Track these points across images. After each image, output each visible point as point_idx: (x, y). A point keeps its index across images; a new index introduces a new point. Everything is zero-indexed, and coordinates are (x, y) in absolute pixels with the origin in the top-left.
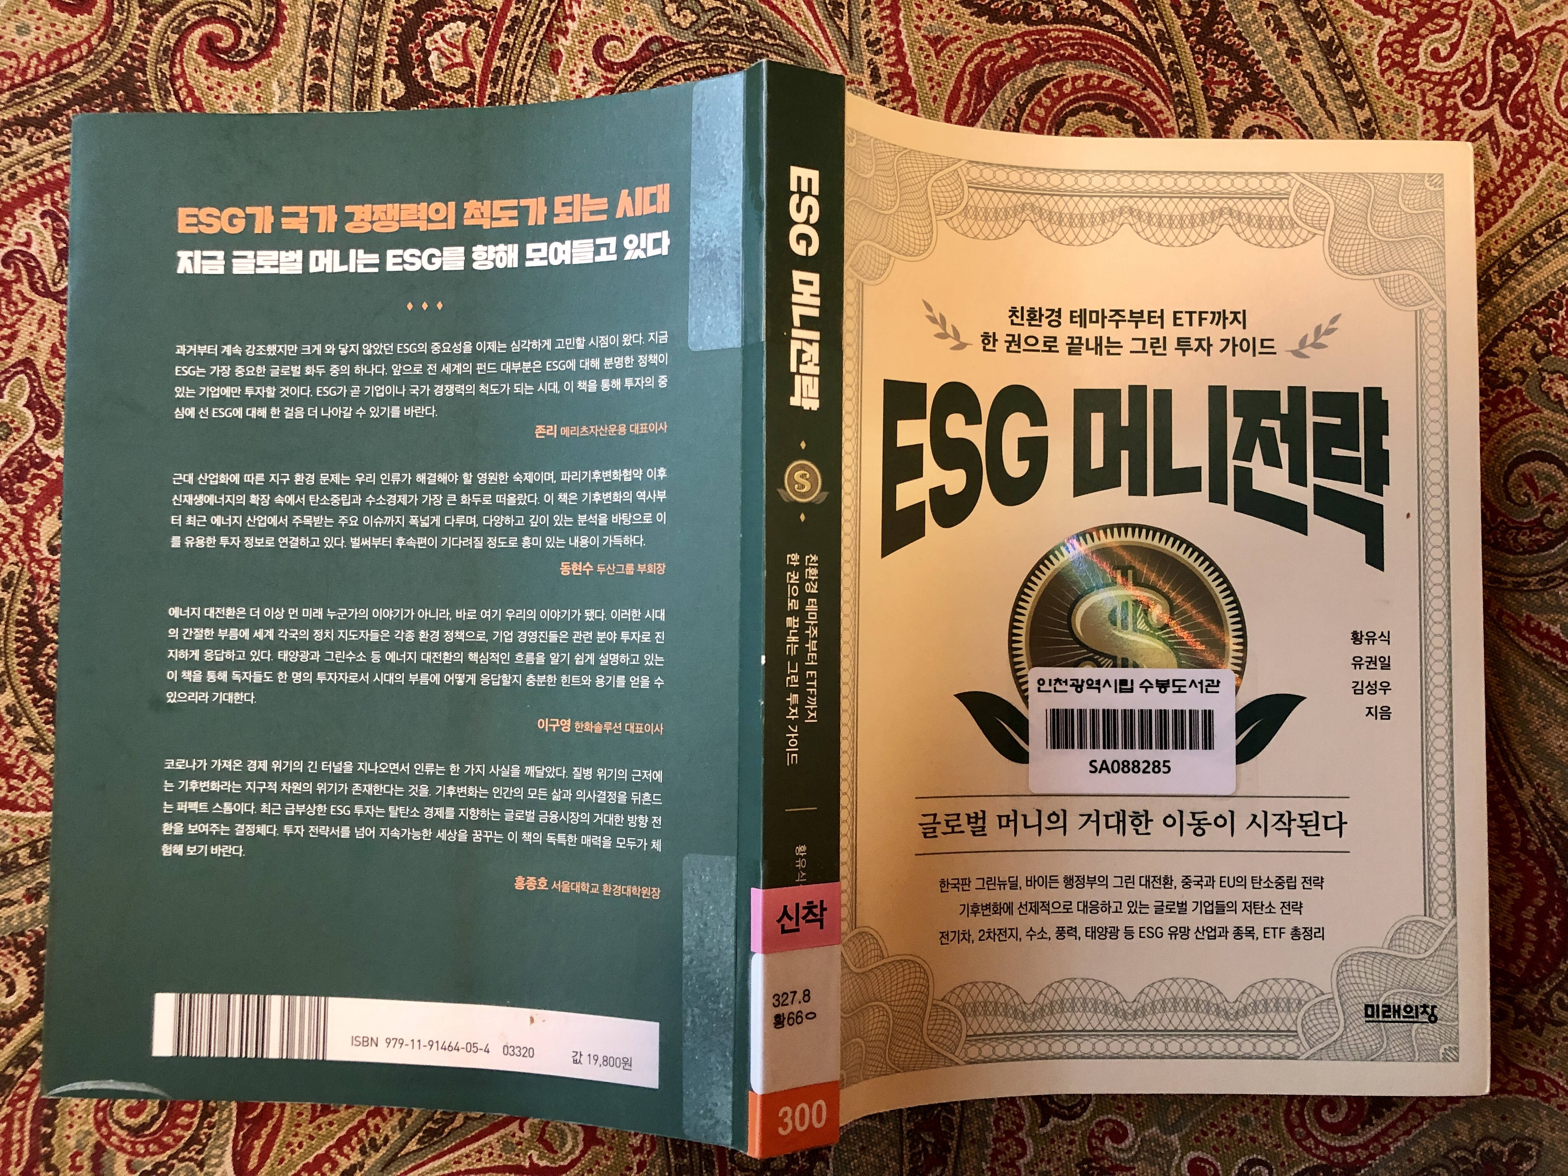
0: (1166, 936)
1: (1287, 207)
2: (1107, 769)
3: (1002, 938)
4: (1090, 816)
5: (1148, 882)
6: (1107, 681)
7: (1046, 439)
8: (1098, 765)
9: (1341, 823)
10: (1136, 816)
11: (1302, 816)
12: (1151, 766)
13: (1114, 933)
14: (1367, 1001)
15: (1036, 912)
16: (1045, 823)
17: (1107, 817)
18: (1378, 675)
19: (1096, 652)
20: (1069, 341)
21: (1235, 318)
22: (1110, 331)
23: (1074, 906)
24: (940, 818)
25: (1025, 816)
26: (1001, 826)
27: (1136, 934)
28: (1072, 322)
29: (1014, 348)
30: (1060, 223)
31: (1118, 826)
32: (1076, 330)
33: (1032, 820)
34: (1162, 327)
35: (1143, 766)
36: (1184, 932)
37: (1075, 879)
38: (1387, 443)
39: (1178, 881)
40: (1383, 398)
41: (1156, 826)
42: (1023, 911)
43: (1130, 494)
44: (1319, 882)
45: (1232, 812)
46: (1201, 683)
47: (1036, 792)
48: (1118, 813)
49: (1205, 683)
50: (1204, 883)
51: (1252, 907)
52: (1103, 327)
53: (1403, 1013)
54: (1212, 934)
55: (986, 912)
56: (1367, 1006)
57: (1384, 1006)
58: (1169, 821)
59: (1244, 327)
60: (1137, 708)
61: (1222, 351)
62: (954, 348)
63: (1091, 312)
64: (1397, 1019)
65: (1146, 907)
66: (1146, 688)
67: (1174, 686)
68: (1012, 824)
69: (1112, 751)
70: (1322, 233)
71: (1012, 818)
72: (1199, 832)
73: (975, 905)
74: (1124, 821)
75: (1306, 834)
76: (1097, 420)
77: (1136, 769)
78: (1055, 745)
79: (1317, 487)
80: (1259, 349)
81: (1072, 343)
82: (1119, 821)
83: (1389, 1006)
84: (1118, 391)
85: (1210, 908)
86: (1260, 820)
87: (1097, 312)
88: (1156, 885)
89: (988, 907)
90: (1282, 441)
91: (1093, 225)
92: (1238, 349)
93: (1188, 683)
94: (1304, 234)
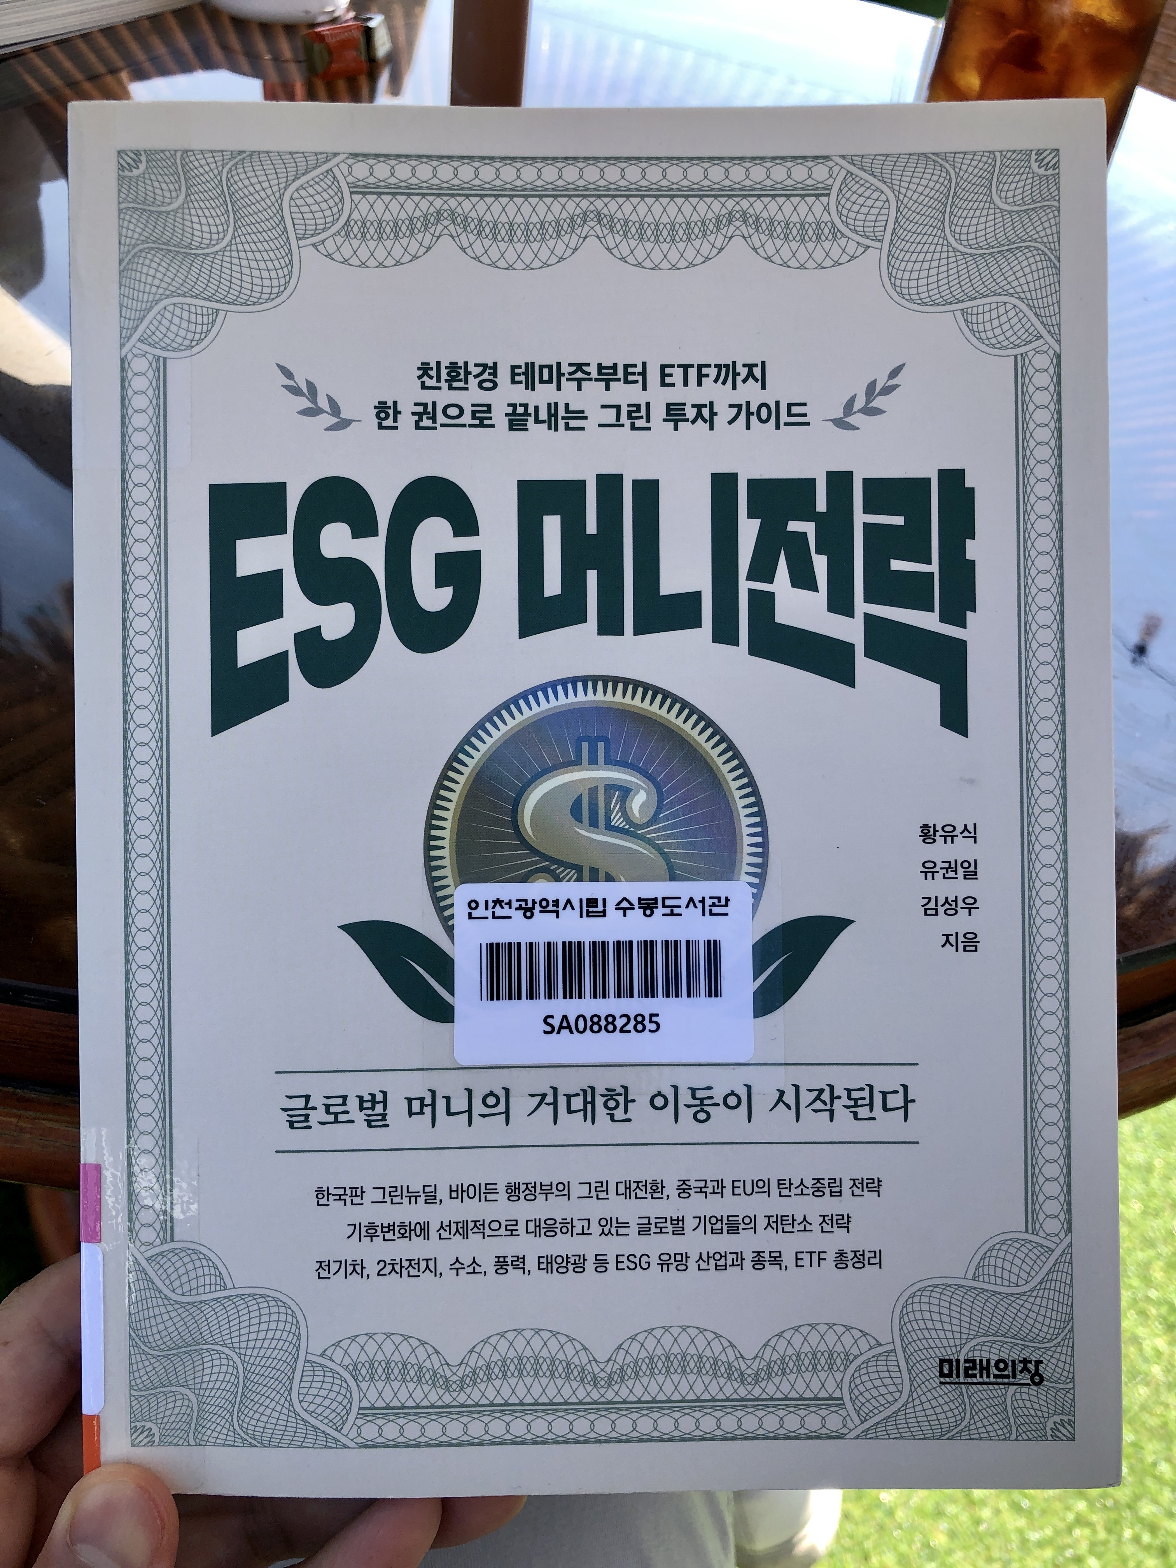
0: (655, 1267)
1: (826, 208)
2: (569, 1027)
3: (413, 1272)
4: (544, 1096)
5: (628, 1190)
6: (569, 901)
7: (477, 553)
8: (556, 1022)
9: (906, 1101)
10: (611, 1094)
11: (849, 1091)
12: (633, 1022)
13: (579, 1264)
14: (945, 1353)
15: (465, 1236)
16: (478, 1108)
17: (569, 1097)
18: (960, 888)
19: (554, 861)
20: (510, 410)
21: (750, 374)
22: (569, 394)
23: (521, 1226)
24: (317, 1101)
25: (448, 1099)
26: (411, 1114)
27: (612, 1266)
28: (513, 382)
29: (426, 422)
30: (495, 238)
31: (585, 1110)
32: (519, 394)
33: (459, 1103)
34: (644, 388)
35: (620, 1023)
36: (680, 1261)
37: (523, 1187)
38: (972, 549)
39: (671, 1189)
40: (967, 485)
41: (640, 1109)
42: (445, 1235)
43: (600, 633)
44: (874, 1186)
45: (749, 1087)
46: (703, 901)
47: (465, 1064)
48: (585, 1091)
49: (708, 902)
50: (710, 1190)
51: (778, 1223)
52: (559, 388)
53: (994, 1371)
54: (722, 1262)
55: (389, 1236)
56: (942, 1362)
57: (966, 1361)
58: (659, 1101)
59: (763, 387)
60: (611, 939)
61: (730, 422)
62: (331, 428)
63: (541, 367)
64: (986, 1379)
65: (626, 1225)
66: (625, 909)
67: (664, 906)
68: (428, 1110)
69: (575, 1001)
70: (878, 245)
71: (428, 1101)
72: (702, 1116)
73: (371, 1226)
74: (593, 1103)
75: (856, 1117)
76: (552, 526)
77: (610, 1028)
78: (494, 994)
79: (869, 618)
80: (784, 418)
81: (514, 413)
82: (586, 1103)
83: (973, 1361)
84: (582, 484)
85: (718, 1226)
86: (789, 1098)
87: (550, 367)
88: (640, 1194)
89: (390, 1228)
90: (818, 552)
91: (543, 239)
92: (754, 419)
93: (683, 902)
94: (851, 247)
